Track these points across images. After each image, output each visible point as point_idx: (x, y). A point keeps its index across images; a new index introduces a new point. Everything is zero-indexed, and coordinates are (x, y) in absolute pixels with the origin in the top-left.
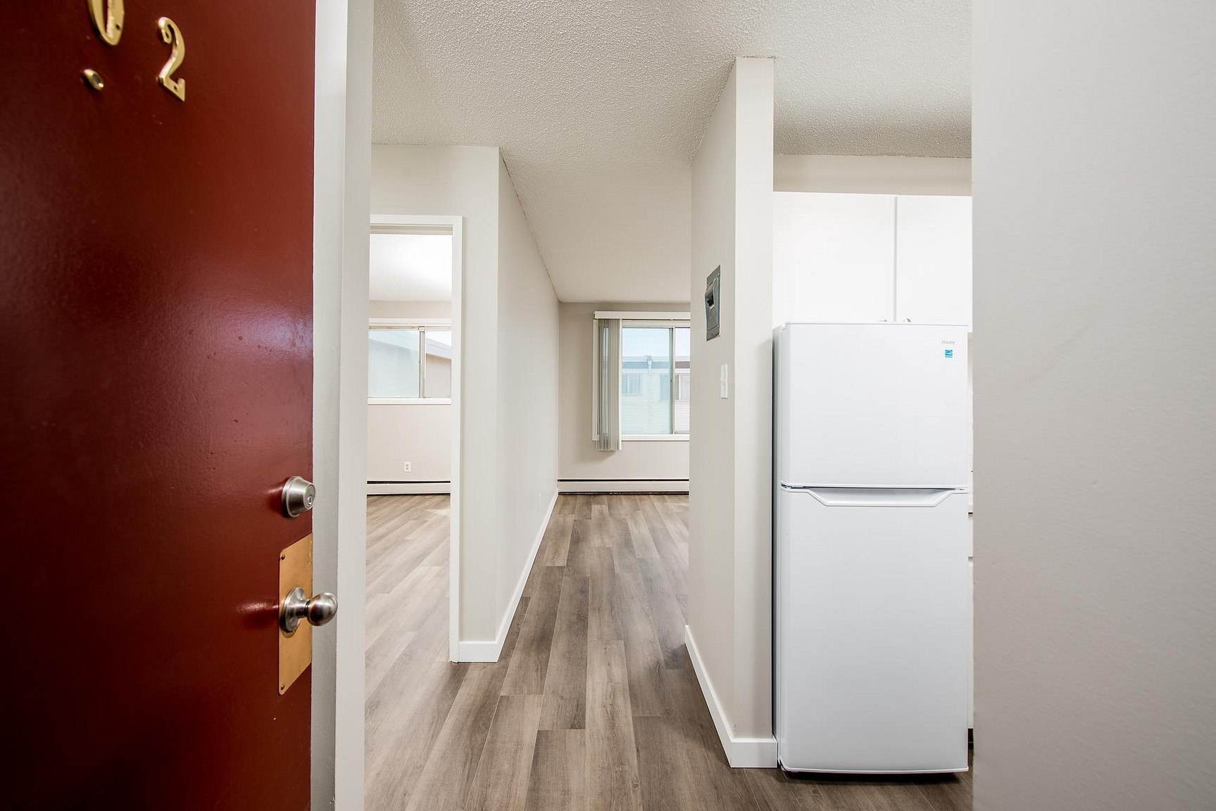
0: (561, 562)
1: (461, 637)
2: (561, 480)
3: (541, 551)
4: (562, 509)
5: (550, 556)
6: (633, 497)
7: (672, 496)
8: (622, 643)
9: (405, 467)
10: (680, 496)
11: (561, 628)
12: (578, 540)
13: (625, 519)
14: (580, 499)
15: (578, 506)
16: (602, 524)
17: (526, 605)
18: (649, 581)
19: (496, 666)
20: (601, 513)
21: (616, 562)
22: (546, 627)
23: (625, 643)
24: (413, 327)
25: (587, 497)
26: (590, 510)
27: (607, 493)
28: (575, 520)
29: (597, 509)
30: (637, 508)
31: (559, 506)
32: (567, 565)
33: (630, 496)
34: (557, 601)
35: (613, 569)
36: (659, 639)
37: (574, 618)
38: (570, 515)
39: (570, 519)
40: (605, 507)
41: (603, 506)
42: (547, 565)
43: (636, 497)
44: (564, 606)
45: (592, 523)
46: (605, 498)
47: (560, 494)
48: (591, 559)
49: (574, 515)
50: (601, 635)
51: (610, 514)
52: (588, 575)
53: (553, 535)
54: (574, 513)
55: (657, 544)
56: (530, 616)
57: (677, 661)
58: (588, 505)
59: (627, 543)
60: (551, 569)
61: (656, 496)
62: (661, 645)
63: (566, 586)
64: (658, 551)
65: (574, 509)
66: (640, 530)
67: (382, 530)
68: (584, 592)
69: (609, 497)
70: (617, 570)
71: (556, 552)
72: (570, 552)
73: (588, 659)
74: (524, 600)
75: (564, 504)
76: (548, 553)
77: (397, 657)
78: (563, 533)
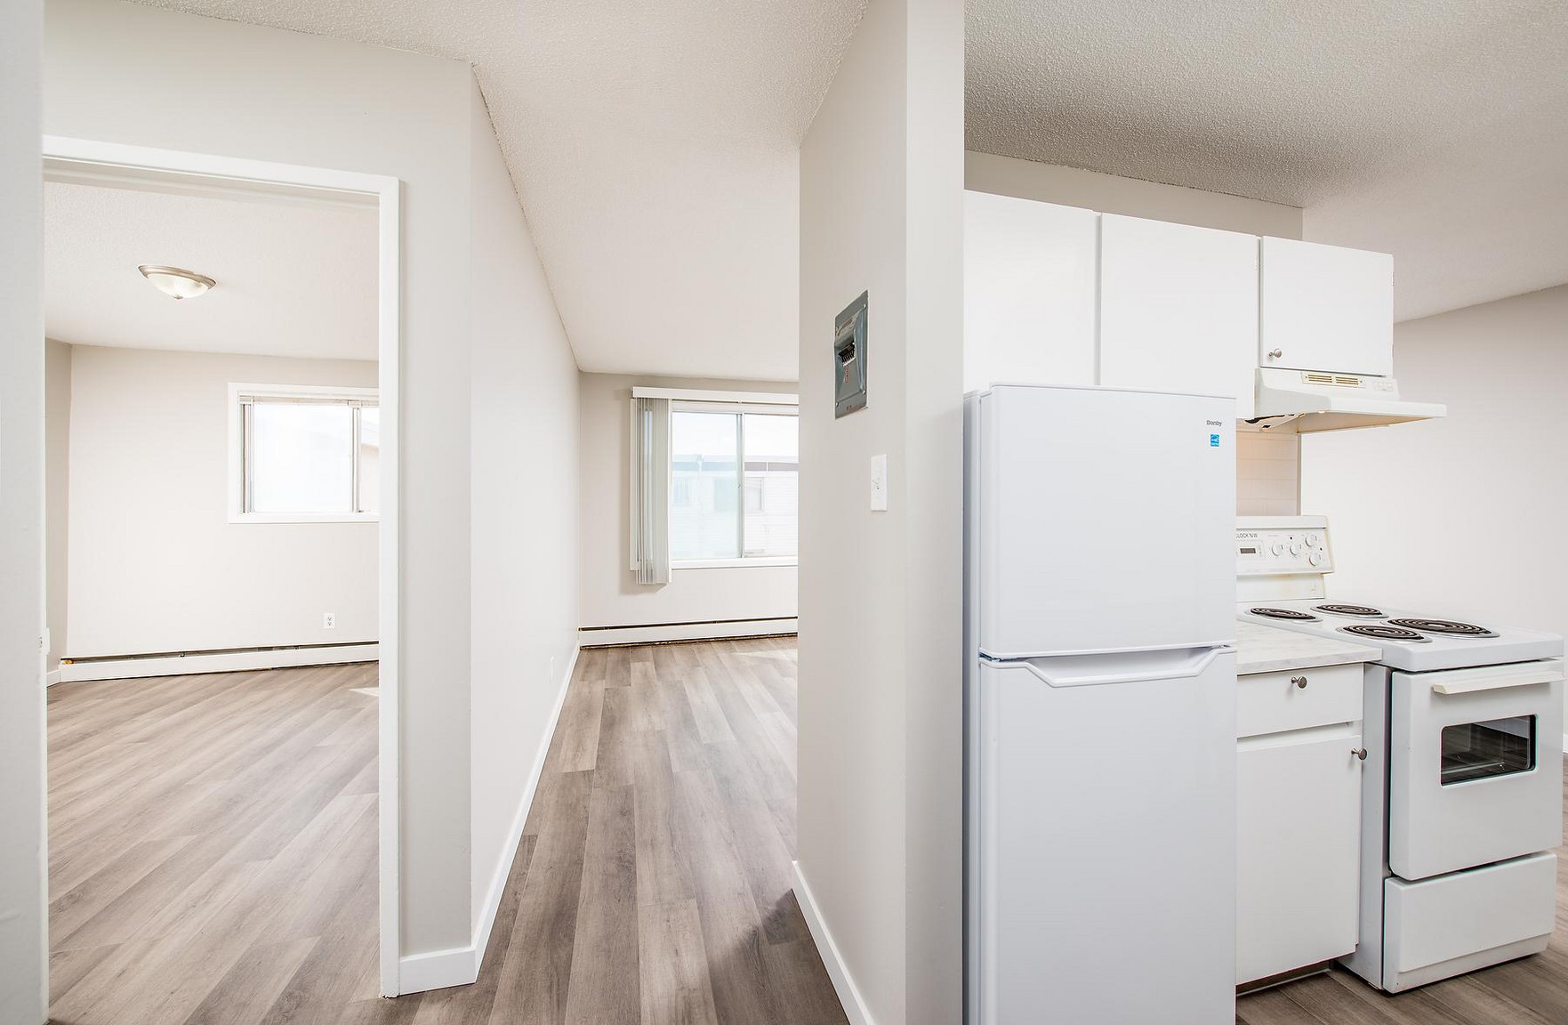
0: (588, 762)
1: (404, 948)
2: (583, 629)
3: (555, 746)
4: (586, 672)
5: (570, 754)
6: (688, 646)
7: (743, 643)
8: (693, 903)
9: (326, 621)
10: (753, 642)
11: (592, 888)
12: (612, 722)
13: (681, 682)
14: (613, 655)
15: (609, 666)
16: (647, 695)
17: (530, 851)
18: (724, 781)
19: (473, 992)
20: (645, 675)
21: (673, 754)
22: (565, 890)
23: (699, 903)
24: (340, 401)
25: (624, 650)
26: (629, 671)
27: (652, 644)
28: (606, 689)
29: (640, 667)
30: (695, 665)
31: (581, 670)
32: (598, 767)
33: (684, 646)
34: (583, 835)
35: (668, 767)
36: (752, 887)
37: (612, 867)
38: (600, 681)
39: (599, 688)
40: (650, 665)
41: (648, 663)
42: (565, 771)
43: (693, 647)
44: (596, 845)
45: (632, 691)
46: (649, 651)
47: (583, 648)
48: (635, 755)
49: (604, 681)
50: (660, 893)
51: (658, 674)
52: (632, 782)
53: (575, 715)
54: (604, 678)
55: (729, 718)
56: (537, 874)
57: (784, 925)
58: (625, 663)
59: (687, 721)
60: (571, 777)
61: (721, 644)
62: (756, 897)
63: (598, 806)
64: (732, 728)
65: (604, 672)
66: (703, 697)
67: (276, 732)
68: (626, 813)
69: (655, 648)
70: (676, 768)
71: (579, 746)
72: (601, 743)
73: (641, 948)
74: (528, 841)
75: (588, 665)
76: (566, 751)
77: (271, 1003)
78: (588, 712)
